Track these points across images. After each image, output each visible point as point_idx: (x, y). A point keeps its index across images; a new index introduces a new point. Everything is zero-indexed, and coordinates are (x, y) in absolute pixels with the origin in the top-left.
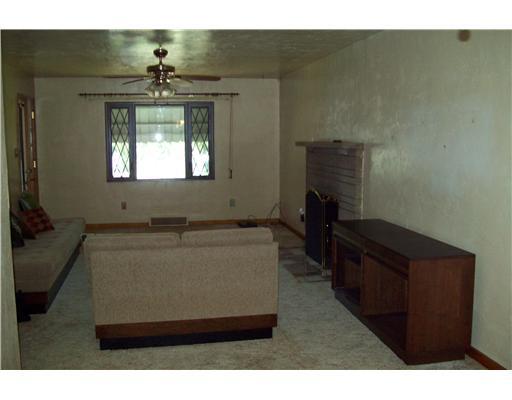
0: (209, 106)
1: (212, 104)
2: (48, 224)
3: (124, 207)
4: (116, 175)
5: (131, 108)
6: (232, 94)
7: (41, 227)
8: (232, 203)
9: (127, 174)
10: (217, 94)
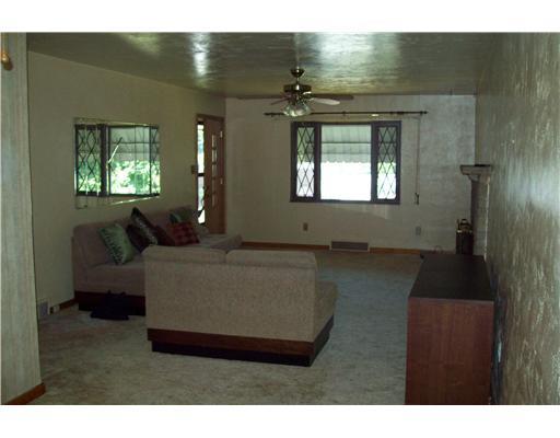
0: (398, 126)
1: (400, 122)
2: (193, 238)
3: (306, 227)
4: (301, 193)
5: (317, 127)
6: (421, 113)
7: (185, 239)
8: (418, 231)
9: (310, 194)
10: (402, 113)
